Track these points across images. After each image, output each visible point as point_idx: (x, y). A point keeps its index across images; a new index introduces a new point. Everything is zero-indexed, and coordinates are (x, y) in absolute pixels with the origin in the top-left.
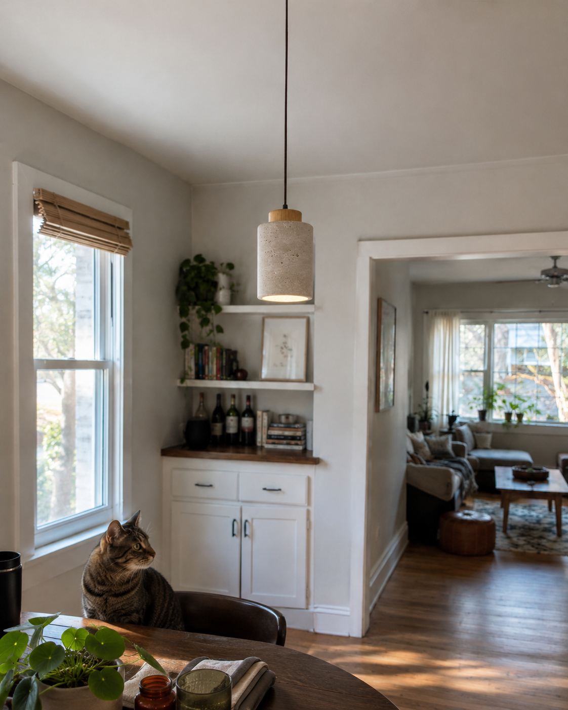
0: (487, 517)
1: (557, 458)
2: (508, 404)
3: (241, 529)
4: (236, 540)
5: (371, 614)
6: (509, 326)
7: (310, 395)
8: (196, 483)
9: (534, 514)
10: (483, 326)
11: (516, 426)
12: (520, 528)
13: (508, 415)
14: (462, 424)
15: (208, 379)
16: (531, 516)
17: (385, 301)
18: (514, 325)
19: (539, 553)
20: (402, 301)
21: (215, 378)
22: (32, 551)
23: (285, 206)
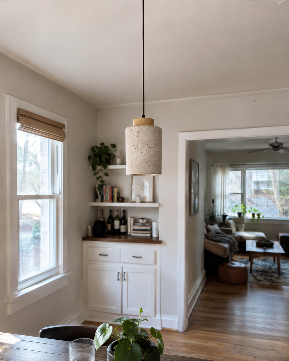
0: (243, 265)
1: (278, 235)
2: (253, 209)
3: (122, 277)
4: (120, 282)
5: (189, 319)
6: (253, 171)
7: (157, 209)
8: (100, 254)
9: (268, 264)
10: (240, 172)
11: (257, 220)
12: (261, 271)
13: (253, 215)
14: (230, 219)
15: (106, 202)
16: (266, 265)
17: (194, 161)
18: (256, 171)
19: (271, 285)
20: (201, 160)
21: (109, 201)
22: (17, 293)
23: (144, 116)
